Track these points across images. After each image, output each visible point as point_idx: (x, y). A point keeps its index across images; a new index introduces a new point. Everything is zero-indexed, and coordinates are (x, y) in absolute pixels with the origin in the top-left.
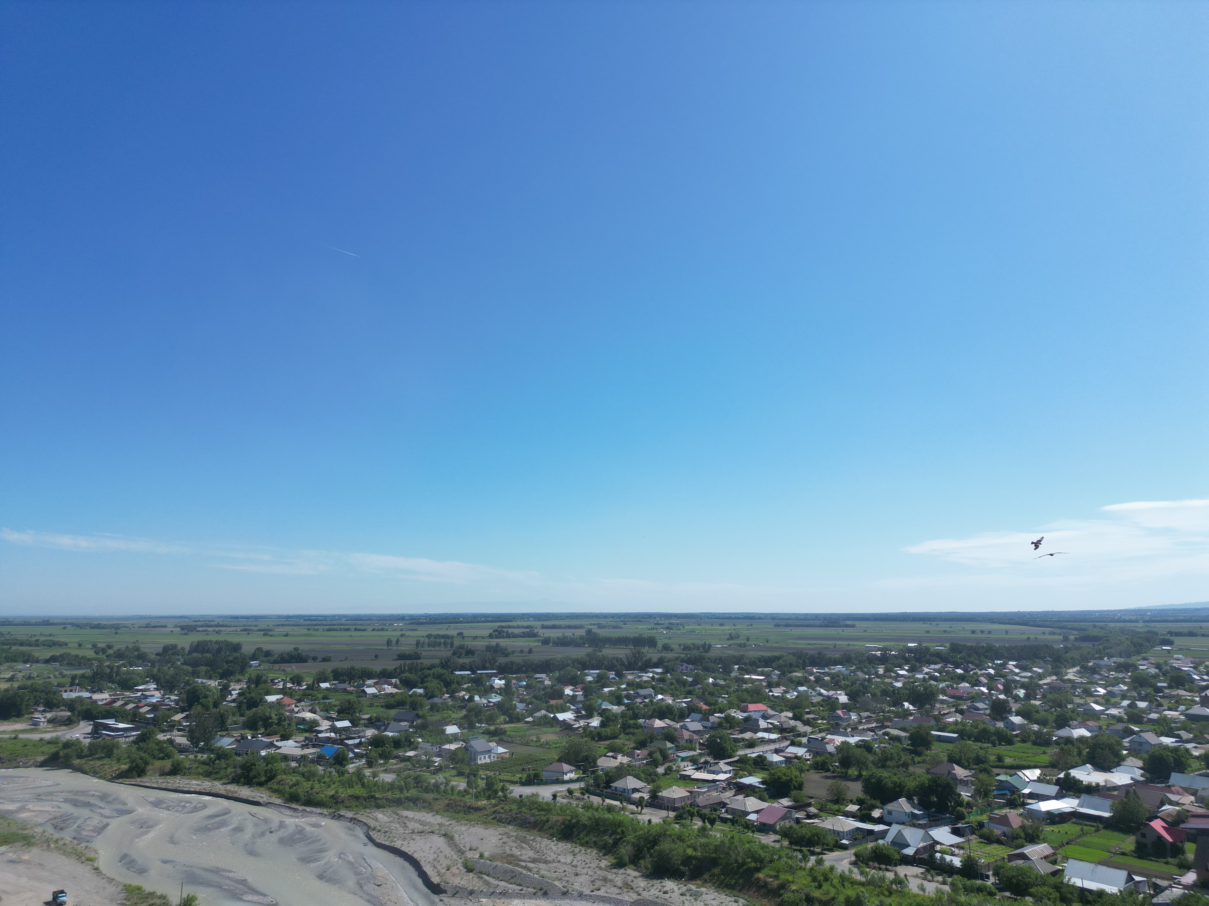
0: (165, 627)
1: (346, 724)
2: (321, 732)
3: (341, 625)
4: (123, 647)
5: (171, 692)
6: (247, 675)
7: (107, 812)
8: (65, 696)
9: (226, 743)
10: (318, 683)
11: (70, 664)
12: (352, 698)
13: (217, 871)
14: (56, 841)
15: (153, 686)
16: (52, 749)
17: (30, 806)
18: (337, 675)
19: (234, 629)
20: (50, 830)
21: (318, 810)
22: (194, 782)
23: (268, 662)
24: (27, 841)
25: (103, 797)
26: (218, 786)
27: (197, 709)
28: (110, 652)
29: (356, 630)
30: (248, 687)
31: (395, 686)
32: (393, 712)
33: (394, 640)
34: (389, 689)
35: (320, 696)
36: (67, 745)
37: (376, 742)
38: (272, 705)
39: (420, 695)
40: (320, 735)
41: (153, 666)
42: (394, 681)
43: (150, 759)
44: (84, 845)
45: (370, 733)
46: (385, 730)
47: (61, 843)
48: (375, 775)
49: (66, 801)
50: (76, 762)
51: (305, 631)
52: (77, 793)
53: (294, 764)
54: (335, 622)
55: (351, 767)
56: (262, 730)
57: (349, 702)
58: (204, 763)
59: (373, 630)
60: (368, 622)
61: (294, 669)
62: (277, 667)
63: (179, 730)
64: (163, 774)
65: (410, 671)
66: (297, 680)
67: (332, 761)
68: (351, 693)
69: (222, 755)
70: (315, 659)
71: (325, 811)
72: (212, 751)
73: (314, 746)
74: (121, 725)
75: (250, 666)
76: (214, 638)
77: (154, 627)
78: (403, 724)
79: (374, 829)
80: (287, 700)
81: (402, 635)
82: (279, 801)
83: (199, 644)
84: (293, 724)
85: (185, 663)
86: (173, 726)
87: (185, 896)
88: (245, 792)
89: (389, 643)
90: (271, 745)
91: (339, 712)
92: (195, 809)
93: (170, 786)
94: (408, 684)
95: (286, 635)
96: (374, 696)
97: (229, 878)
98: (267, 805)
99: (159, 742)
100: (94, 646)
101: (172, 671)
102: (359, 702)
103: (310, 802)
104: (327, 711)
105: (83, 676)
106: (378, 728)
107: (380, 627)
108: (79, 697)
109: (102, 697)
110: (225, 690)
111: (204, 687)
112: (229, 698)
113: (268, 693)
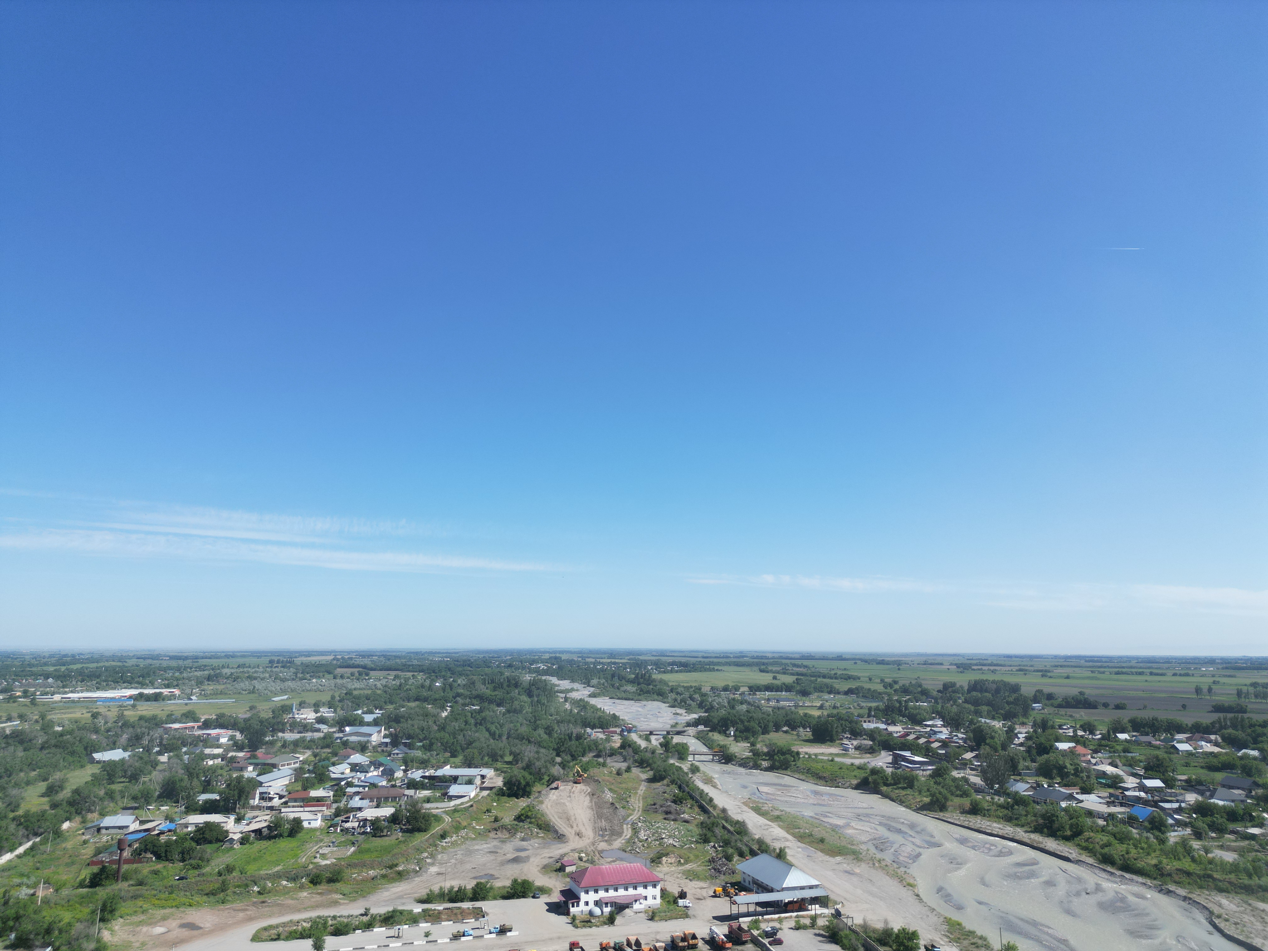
0: (942, 664)
1: (1157, 783)
2: (1127, 789)
3: (1131, 667)
4: (907, 683)
5: (958, 730)
6: (1031, 718)
7: (918, 841)
8: (865, 726)
9: (1022, 788)
10: (1114, 733)
11: (864, 697)
12: (1161, 754)
13: (1034, 924)
14: (879, 861)
15: (939, 723)
16: (862, 774)
17: (853, 824)
18: (1137, 726)
19: (1010, 668)
20: (873, 850)
21: (1140, 879)
22: (995, 825)
23: (1052, 705)
24: (856, 856)
25: (912, 826)
26: (1020, 833)
27: (985, 750)
28: (896, 687)
29: (1151, 674)
30: (1035, 731)
31: (1216, 744)
32: (1219, 776)
33: (1205, 688)
34: (1208, 747)
35: (1120, 748)
36: (875, 771)
37: (1202, 810)
38: (1064, 753)
39: (1255, 758)
40: (1127, 793)
41: (936, 702)
42: (1213, 737)
43: (949, 795)
44: (903, 869)
45: (1192, 798)
46: (1212, 797)
47: (883, 863)
48: (1207, 851)
49: (881, 824)
50: (884, 789)
51: (1089, 674)
52: (889, 818)
53: (1101, 822)
54: (1124, 665)
55: (1173, 837)
56: (1058, 780)
57: (1157, 757)
58: (1001, 806)
59: (1175, 675)
60: (1166, 665)
61: (1083, 715)
62: (1062, 711)
63: (972, 769)
64: (964, 812)
65: (1234, 726)
66: (1089, 728)
67: (1146, 824)
68: (1157, 748)
69: (1019, 801)
70: (1106, 705)
71: (1149, 882)
72: (1008, 795)
73: (1122, 805)
74: (917, 759)
75: (1033, 709)
76: (991, 677)
77: (931, 664)
78: (1236, 792)
79: (1219, 917)
80: (1080, 749)
81: (1214, 682)
82: (1090, 860)
83: (976, 683)
84: (1093, 777)
85: (966, 701)
86: (966, 764)
87: (1005, 942)
88: (1051, 844)
89: (1198, 691)
90: (1071, 797)
91: (1146, 769)
92: (1001, 854)
93: (971, 825)
94: (1236, 743)
95: (1068, 677)
96: (1189, 754)
97: (1048, 934)
98: (1078, 862)
99: (955, 780)
100: (882, 681)
101: (955, 709)
102: (1171, 760)
103: (1127, 868)
104: (1130, 765)
105: (877, 709)
106: (1201, 793)
107: (1182, 672)
108: (877, 728)
109: (897, 730)
110: (1011, 734)
111: (990, 727)
112: (1016, 741)
113: (1058, 740)
